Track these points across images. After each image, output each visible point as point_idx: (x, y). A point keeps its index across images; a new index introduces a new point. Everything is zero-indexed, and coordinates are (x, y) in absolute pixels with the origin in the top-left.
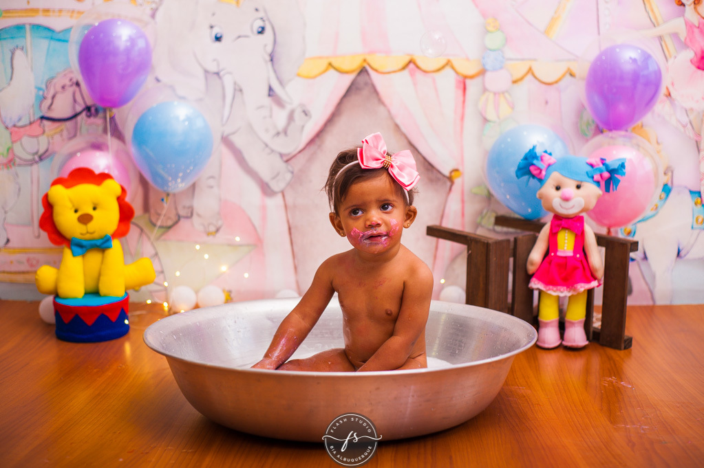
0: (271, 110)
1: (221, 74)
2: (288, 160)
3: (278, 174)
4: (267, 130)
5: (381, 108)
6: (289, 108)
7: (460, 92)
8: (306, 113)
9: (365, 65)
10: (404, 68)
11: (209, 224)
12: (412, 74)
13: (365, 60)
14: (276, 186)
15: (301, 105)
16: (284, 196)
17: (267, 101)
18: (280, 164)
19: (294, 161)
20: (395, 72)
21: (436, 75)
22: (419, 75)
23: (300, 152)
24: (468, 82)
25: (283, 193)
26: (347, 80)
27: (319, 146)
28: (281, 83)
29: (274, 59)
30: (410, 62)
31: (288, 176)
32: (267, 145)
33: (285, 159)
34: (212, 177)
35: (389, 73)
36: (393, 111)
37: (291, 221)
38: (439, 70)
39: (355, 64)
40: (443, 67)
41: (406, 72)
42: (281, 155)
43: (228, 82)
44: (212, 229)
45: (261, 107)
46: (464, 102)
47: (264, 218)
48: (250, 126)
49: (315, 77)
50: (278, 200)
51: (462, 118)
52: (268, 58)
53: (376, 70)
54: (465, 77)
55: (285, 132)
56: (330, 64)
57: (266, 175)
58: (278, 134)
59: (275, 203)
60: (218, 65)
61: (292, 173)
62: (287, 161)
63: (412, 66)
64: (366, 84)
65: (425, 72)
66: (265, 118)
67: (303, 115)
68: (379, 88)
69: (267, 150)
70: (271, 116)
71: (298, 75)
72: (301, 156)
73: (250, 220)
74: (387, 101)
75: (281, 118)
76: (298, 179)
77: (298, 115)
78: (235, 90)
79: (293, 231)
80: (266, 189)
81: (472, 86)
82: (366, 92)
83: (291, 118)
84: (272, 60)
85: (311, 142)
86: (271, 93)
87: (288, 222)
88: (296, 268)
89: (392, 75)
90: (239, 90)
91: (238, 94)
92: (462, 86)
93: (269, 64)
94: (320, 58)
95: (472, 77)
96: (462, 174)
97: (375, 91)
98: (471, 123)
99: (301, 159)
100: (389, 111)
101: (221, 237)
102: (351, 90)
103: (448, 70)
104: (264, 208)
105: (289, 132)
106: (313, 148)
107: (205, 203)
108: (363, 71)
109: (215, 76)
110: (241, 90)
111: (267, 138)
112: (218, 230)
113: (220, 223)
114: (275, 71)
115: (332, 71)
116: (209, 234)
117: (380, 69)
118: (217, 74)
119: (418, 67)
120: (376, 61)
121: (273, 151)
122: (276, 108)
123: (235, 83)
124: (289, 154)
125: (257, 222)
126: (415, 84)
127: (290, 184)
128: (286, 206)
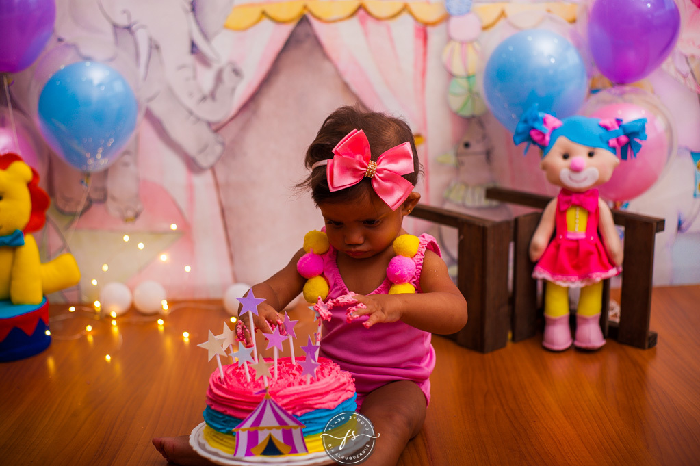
0: (195, 70)
1: (133, 28)
2: (217, 128)
3: (206, 147)
4: (191, 95)
5: (327, 65)
6: (216, 66)
7: (420, 42)
8: (237, 72)
9: (306, 12)
10: (352, 15)
11: (127, 209)
12: (362, 23)
13: (305, 7)
14: (204, 161)
15: (231, 63)
16: (214, 173)
17: (190, 59)
18: (208, 135)
19: (224, 130)
20: (341, 20)
21: (391, 23)
22: (371, 23)
23: (232, 119)
24: (429, 30)
25: (213, 168)
26: (284, 32)
27: (255, 112)
28: (206, 37)
29: (197, 9)
30: (360, 7)
31: (218, 149)
32: (191, 113)
33: (214, 127)
34: (127, 153)
35: (335, 21)
36: (342, 67)
37: (224, 202)
38: (393, 16)
39: (294, 12)
40: (399, 13)
41: (355, 20)
42: (209, 124)
43: (142, 37)
44: (130, 214)
45: (182, 67)
46: (425, 54)
47: (191, 199)
48: (170, 91)
49: (245, 29)
50: (207, 178)
51: (424, 73)
52: (189, 8)
53: (319, 19)
54: (426, 24)
55: (213, 95)
56: (264, 13)
57: (191, 147)
58: (204, 98)
59: (203, 182)
60: (129, 18)
61: (223, 144)
62: (216, 131)
63: (361, 12)
64: (307, 36)
65: (378, 19)
66: (187, 79)
67: (233, 75)
68: (324, 40)
69: (192, 118)
70: (195, 77)
71: (226, 27)
72: (232, 124)
73: (174, 202)
74: (333, 55)
75: (206, 79)
76: (230, 152)
77: (228, 76)
78: (151, 47)
79: (227, 213)
80: (192, 165)
82: (307, 45)
83: (219, 78)
84: (193, 10)
85: (245, 107)
86: (194, 50)
88: (232, 257)
89: (338, 24)
90: (155, 47)
91: (154, 52)
92: (422, 35)
93: (191, 14)
94: (251, 5)
95: (434, 24)
96: (425, 141)
97: (318, 44)
98: (434, 79)
99: (233, 129)
100: (336, 68)
101: (140, 223)
102: (291, 43)
103: (405, 16)
104: (190, 188)
105: (218, 94)
106: (246, 114)
107: (122, 186)
108: (303, 20)
109: (126, 31)
110: (157, 47)
111: (191, 103)
112: (137, 215)
113: (139, 207)
114: (198, 23)
115: (266, 21)
116: (126, 220)
117: (324, 17)
118: (129, 28)
119: (369, 14)
120: (319, 8)
121: (198, 119)
122: (200, 68)
123: (151, 39)
124: (218, 122)
125: (182, 203)
126: (366, 35)
127: (221, 158)
128: (217, 185)
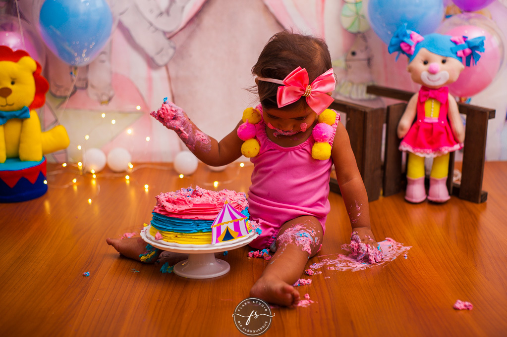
2: (170, 36)
3: (162, 50)
4: (151, 11)
11: (102, 94)
14: (161, 60)
16: (167, 69)
18: (163, 41)
19: (176, 38)
23: (181, 30)
25: (166, 66)
27: (198, 25)
31: (171, 52)
32: (151, 24)
33: (168, 36)
34: (103, 53)
37: (174, 91)
42: (165, 33)
44: (105, 98)
47: (150, 88)
48: (136, 8)
50: (162, 72)
55: (167, 12)
57: (151, 50)
58: (161, 14)
59: (159, 76)
61: (174, 48)
62: (169, 38)
69: (152, 29)
72: (181, 33)
73: (138, 90)
76: (180, 54)
79: (176, 99)
80: (151, 63)
85: (191, 21)
87: (172, 92)
99: (182, 37)
101: (112, 105)
104: (150, 80)
105: (171, 12)
106: (192, 26)
107: (99, 77)
111: (151, 17)
112: (110, 99)
113: (111, 93)
116: (102, 103)
121: (157, 29)
124: (171, 32)
125: (144, 91)
127: (173, 59)
128: (169, 78)
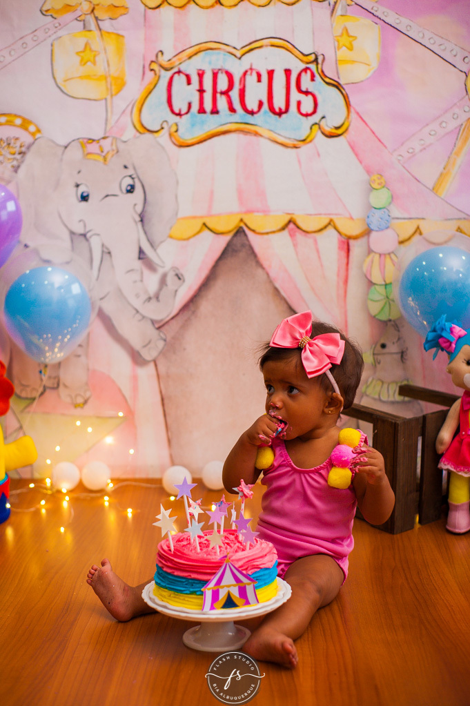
0: (142, 273)
1: (88, 235)
2: (160, 326)
3: (150, 342)
4: (137, 296)
5: (260, 271)
6: (161, 271)
7: (343, 254)
8: (179, 277)
9: (242, 225)
10: (283, 229)
11: (76, 396)
12: (292, 235)
13: (241, 220)
14: (148, 355)
15: (174, 268)
16: (156, 365)
17: (138, 264)
18: (151, 332)
19: (166, 327)
20: (274, 232)
21: (318, 236)
22: (300, 236)
23: (173, 318)
24: (352, 242)
25: (155, 361)
26: (223, 242)
27: (194, 312)
28: (152, 245)
29: (145, 220)
30: (290, 222)
31: (161, 344)
32: (137, 312)
33: (157, 326)
34: (79, 346)
35: (267, 233)
36: (272, 274)
38: (321, 230)
39: (232, 224)
40: (325, 227)
41: (286, 233)
42: (153, 322)
43: (96, 243)
44: (80, 400)
45: (131, 270)
46: (348, 264)
47: (135, 389)
48: (119, 291)
49: (188, 239)
50: (151, 368)
51: (346, 282)
52: (138, 219)
53: (254, 231)
54: (349, 238)
55: (157, 297)
56: (204, 224)
57: (136, 343)
58: (150, 299)
59: (146, 373)
60: (85, 226)
61: (165, 340)
62: (159, 328)
63: (291, 226)
64: (243, 245)
65: (306, 232)
66: (135, 282)
67: (176, 278)
68: (257, 249)
69: (138, 317)
70: (142, 281)
71: (171, 237)
72: (174, 322)
73: (120, 390)
74: (265, 264)
75: (152, 281)
76: (171, 347)
77: (171, 279)
78: (103, 252)
79: (166, 401)
80: (137, 358)
81: (357, 248)
82: (242, 254)
83: (163, 282)
84: (142, 221)
85: (185, 307)
86: (142, 256)
87: (161, 392)
88: (169, 441)
89: (271, 236)
90: (107, 252)
91: (106, 257)
92: (346, 247)
93: (140, 225)
94: (194, 218)
95: (356, 238)
97: (253, 253)
98: (356, 287)
99: (175, 326)
100: (268, 274)
101: (88, 408)
102: (227, 252)
103: (331, 230)
104: (135, 378)
105: (160, 298)
106: (187, 314)
107: (74, 376)
108: (240, 232)
109: (82, 238)
110: (109, 253)
111: (137, 303)
112: (86, 402)
113: (88, 394)
114: (145, 233)
115: (206, 233)
116: (76, 406)
117: (258, 230)
118: (84, 235)
119: (298, 227)
120: (254, 221)
121: (144, 317)
122: (146, 272)
123: (103, 245)
124: (162, 320)
125: (127, 394)
126: (295, 245)
127: (162, 353)
128: (158, 376)
